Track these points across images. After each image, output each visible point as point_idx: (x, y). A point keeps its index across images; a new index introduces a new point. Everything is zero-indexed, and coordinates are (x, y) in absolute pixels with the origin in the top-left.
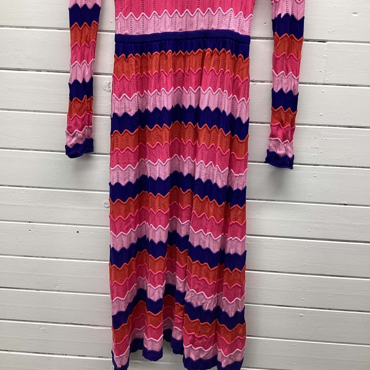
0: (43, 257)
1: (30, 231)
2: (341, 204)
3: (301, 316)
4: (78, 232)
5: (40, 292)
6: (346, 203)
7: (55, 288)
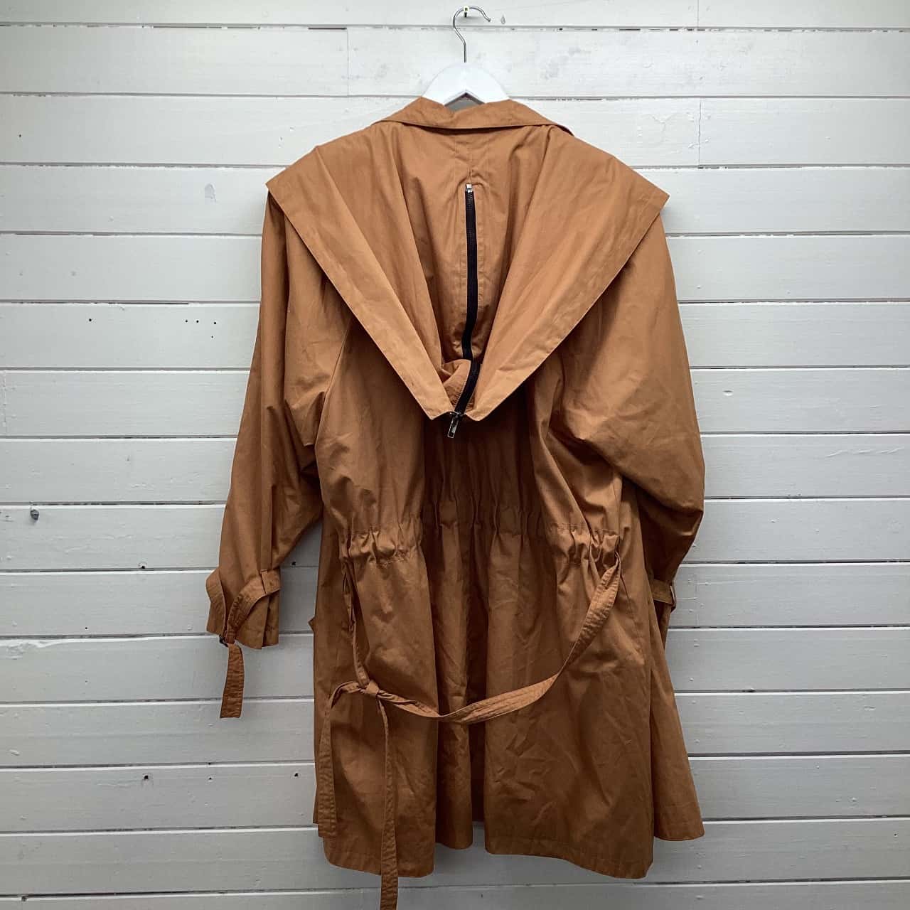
0: (232, 828)
1: (210, 781)
2: (744, 691)
3: (699, 899)
4: (296, 775)
5: (226, 897)
6: (753, 689)
7: (255, 885)
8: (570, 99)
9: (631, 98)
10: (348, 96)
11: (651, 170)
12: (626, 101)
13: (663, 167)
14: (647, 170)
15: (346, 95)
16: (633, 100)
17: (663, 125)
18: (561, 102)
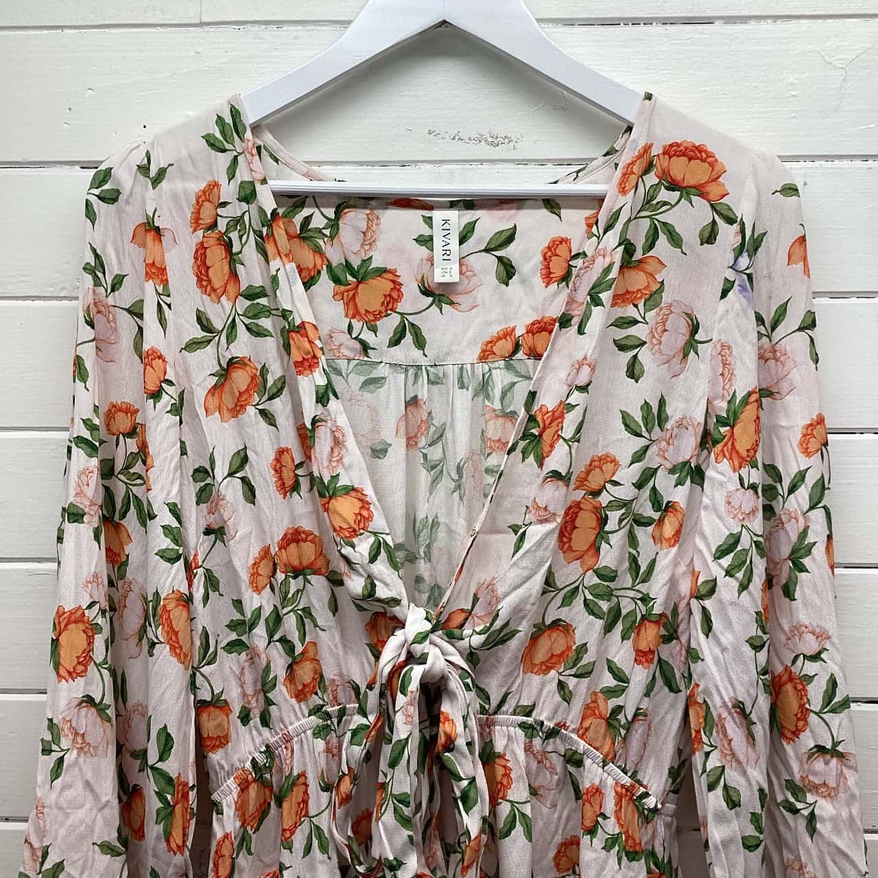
8: (648, 22)
9: (776, 18)
10: (201, 24)
11: (817, 164)
12: (767, 25)
13: (841, 157)
14: (809, 164)
15: (197, 21)
16: (779, 22)
17: (843, 72)
18: (630, 28)
